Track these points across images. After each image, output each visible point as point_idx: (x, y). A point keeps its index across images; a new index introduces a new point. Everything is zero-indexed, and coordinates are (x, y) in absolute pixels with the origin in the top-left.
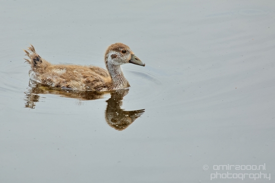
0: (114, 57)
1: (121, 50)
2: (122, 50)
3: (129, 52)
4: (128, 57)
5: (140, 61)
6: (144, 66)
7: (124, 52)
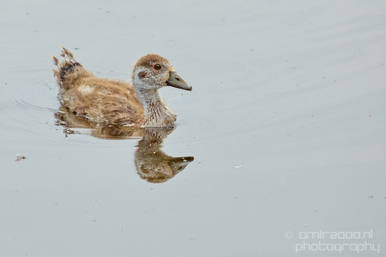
0: (142, 75)
1: (152, 64)
2: (154, 64)
3: (166, 68)
4: (165, 76)
5: (183, 81)
6: (189, 89)
7: (158, 68)
